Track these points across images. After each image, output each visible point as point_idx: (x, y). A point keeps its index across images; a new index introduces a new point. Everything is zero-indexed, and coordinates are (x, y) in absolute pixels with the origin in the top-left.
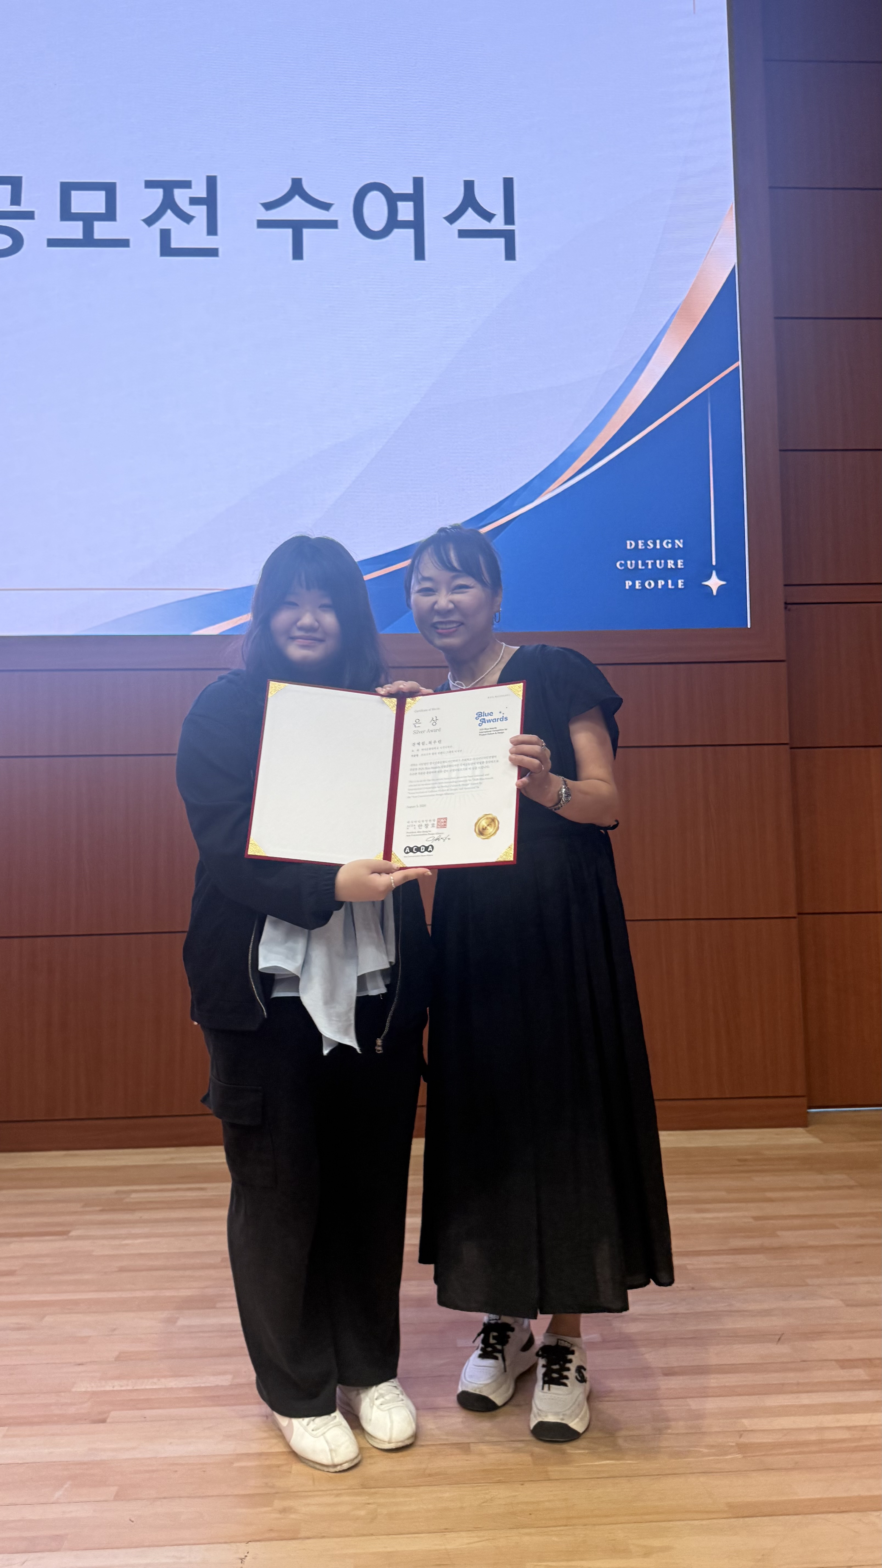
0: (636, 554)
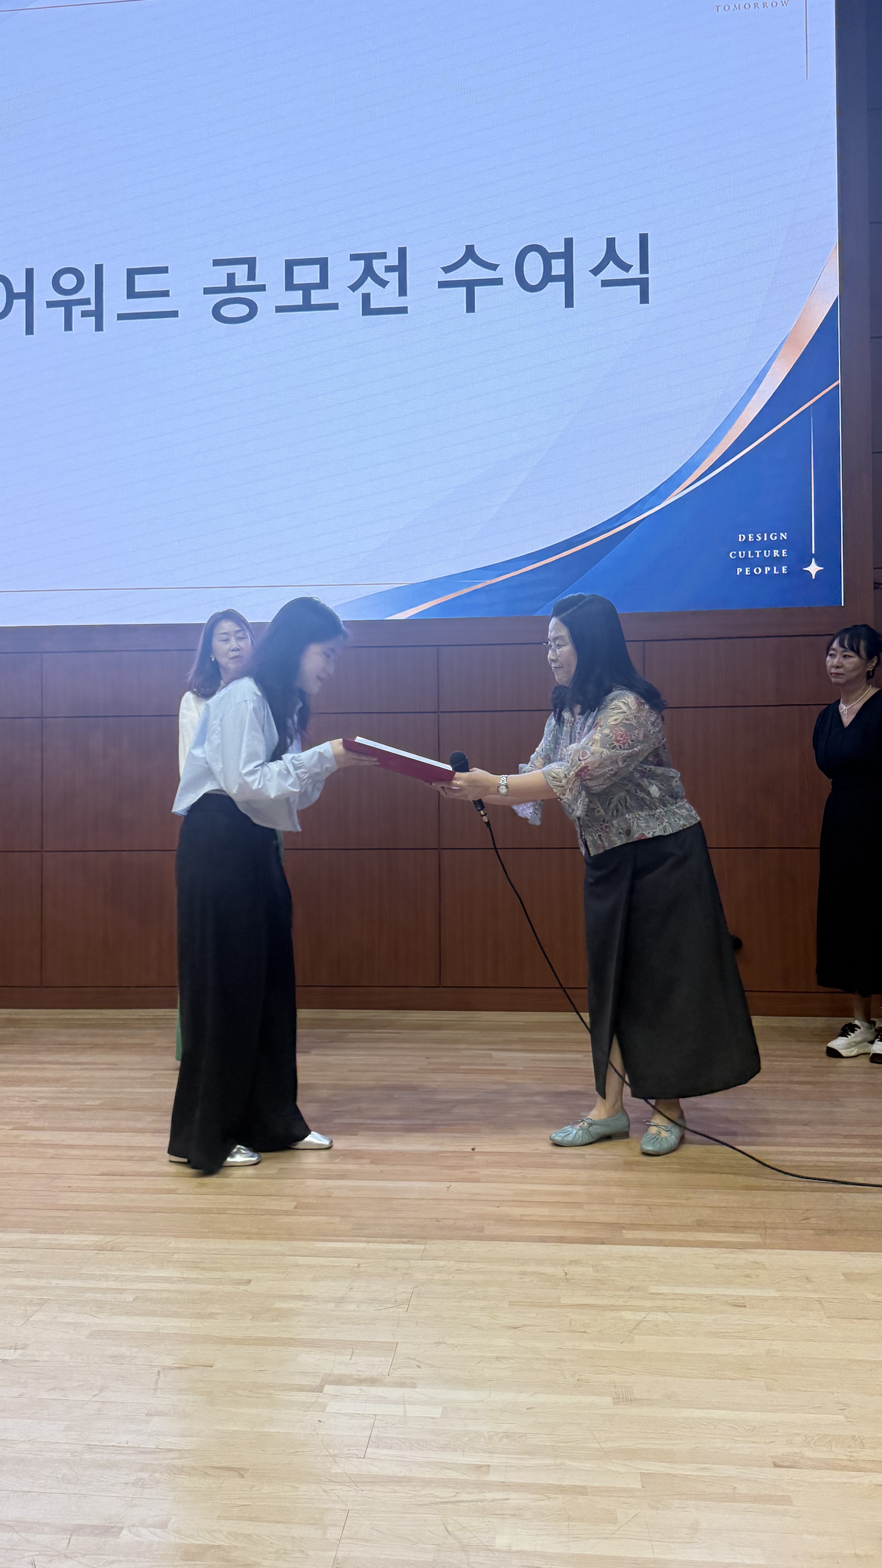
0: (746, 545)
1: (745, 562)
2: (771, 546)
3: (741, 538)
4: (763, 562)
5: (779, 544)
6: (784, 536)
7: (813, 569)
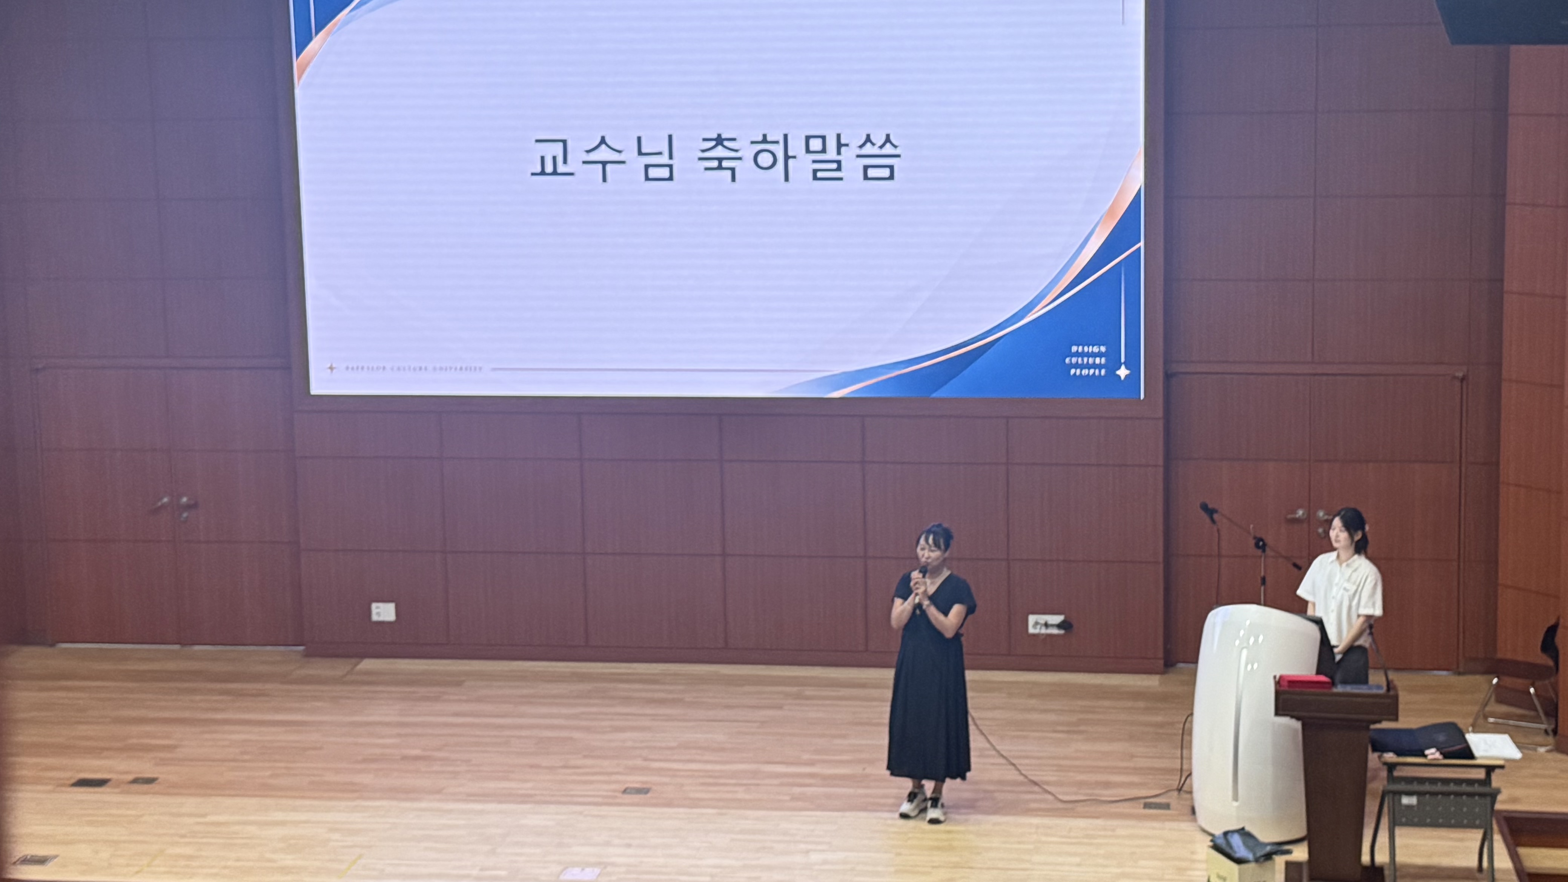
0: (1077, 354)
1: (1076, 366)
2: (1094, 355)
3: (1074, 349)
4: (1089, 366)
5: (1100, 355)
6: (1103, 349)
7: (1123, 372)
